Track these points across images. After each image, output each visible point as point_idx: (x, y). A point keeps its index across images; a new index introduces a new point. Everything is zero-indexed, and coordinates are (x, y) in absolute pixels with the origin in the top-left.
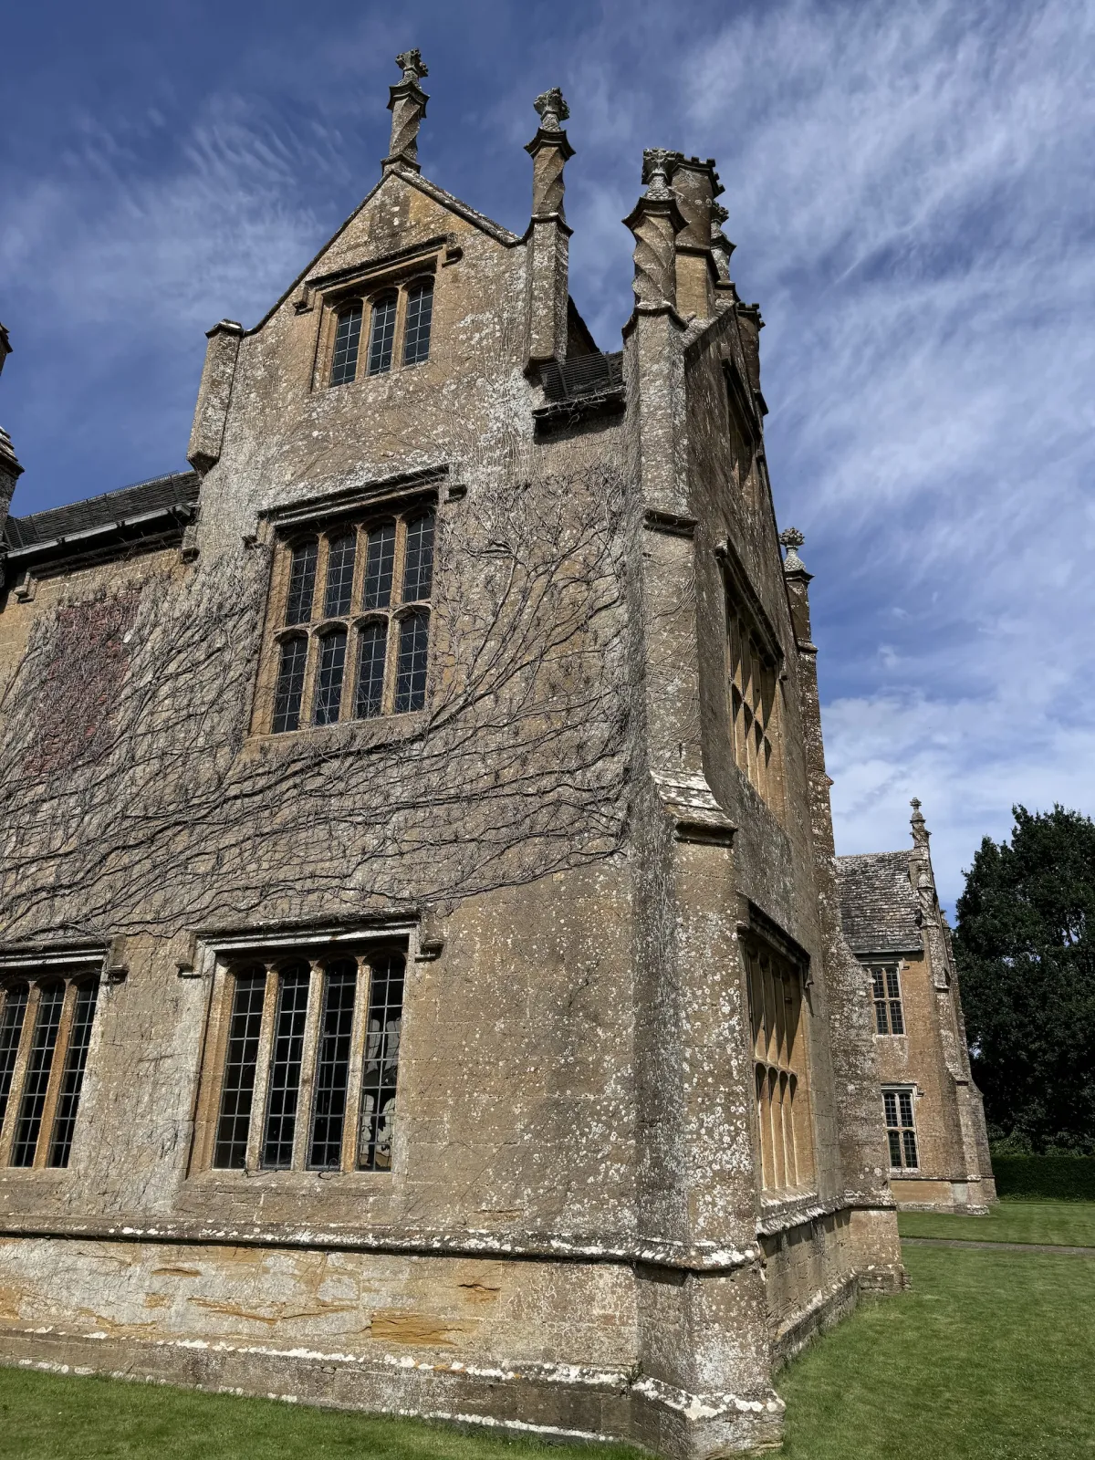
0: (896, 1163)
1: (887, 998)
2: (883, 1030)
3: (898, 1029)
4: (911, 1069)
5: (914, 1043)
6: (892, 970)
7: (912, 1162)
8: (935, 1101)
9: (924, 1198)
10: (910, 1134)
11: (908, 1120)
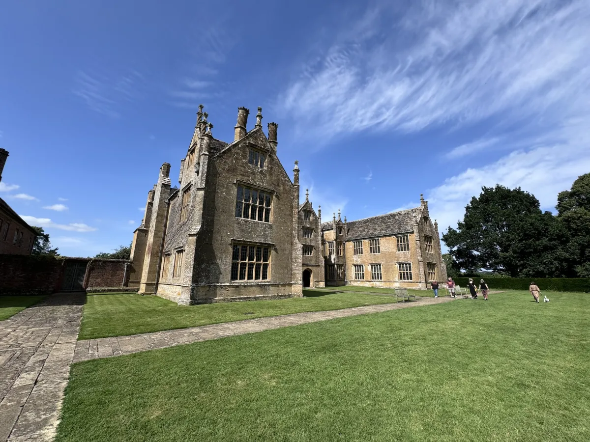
0: (401, 279)
1: (406, 243)
2: (399, 251)
3: (408, 250)
4: (411, 258)
5: (411, 253)
6: (407, 236)
7: (411, 279)
8: (416, 265)
9: (413, 286)
10: (410, 273)
11: (410, 270)
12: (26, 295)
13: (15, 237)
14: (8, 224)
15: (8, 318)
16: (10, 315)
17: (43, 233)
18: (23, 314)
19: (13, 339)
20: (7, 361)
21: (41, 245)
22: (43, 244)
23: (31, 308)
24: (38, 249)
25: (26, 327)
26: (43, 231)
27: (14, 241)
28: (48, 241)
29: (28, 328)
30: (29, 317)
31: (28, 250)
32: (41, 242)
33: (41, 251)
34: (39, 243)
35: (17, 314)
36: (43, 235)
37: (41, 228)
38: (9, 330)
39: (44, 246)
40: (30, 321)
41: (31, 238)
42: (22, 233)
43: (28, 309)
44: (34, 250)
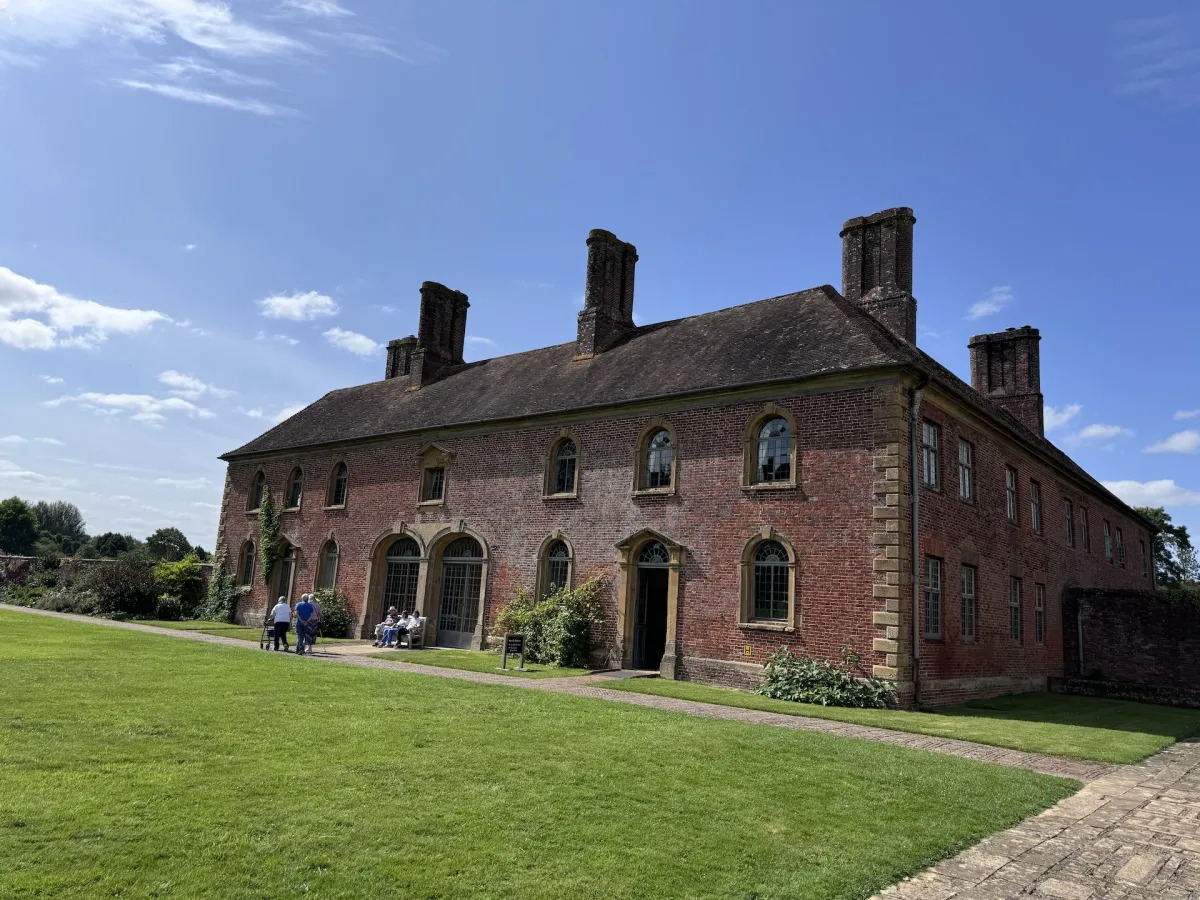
12: (1170, 704)
13: (1108, 542)
14: (1085, 509)
15: (1140, 760)
16: (1144, 753)
17: (1169, 523)
18: (1173, 758)
19: (1158, 820)
20: (1153, 874)
21: (1175, 559)
22: (1179, 556)
23: (1188, 745)
24: (1173, 572)
25: (1184, 794)
26: (1169, 519)
27: (1109, 554)
28: (1189, 546)
29: (1188, 800)
30: (1187, 769)
31: (1145, 576)
32: (1172, 549)
33: (1179, 578)
34: (1169, 555)
35: (1157, 753)
36: (1170, 529)
37: (1161, 510)
38: (1147, 794)
39: (1184, 561)
40: (1190, 781)
41: (1142, 542)
42: (1119, 529)
43: (1182, 745)
44: (1161, 574)
